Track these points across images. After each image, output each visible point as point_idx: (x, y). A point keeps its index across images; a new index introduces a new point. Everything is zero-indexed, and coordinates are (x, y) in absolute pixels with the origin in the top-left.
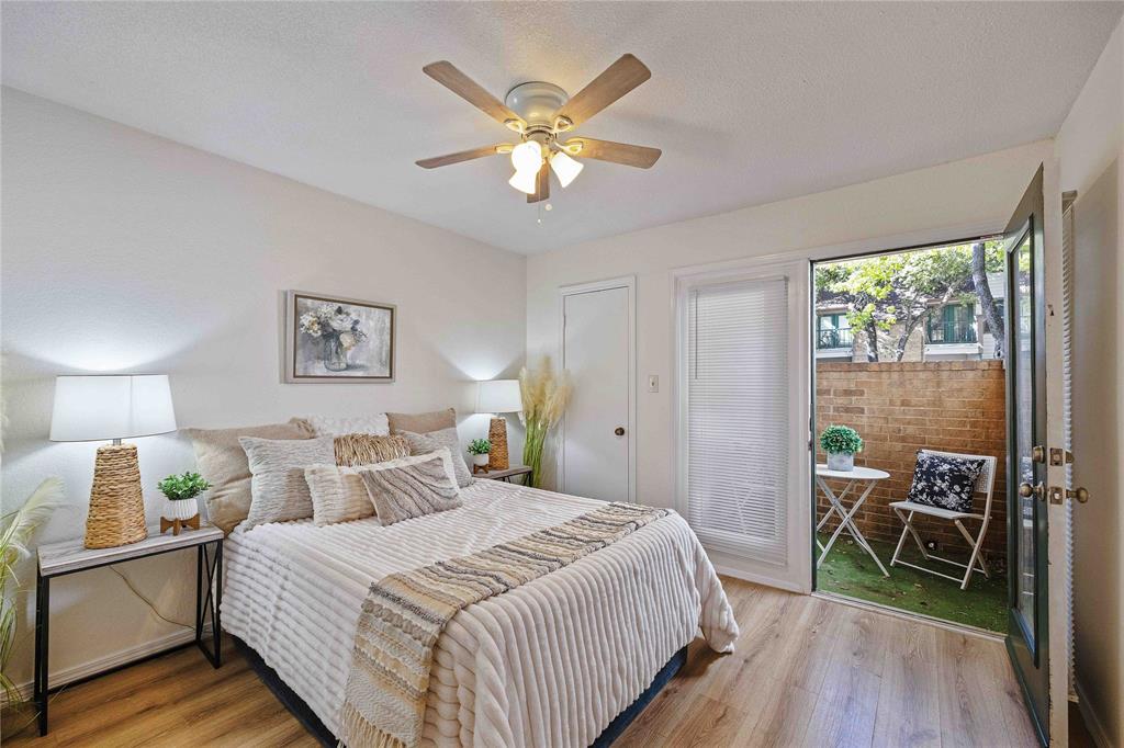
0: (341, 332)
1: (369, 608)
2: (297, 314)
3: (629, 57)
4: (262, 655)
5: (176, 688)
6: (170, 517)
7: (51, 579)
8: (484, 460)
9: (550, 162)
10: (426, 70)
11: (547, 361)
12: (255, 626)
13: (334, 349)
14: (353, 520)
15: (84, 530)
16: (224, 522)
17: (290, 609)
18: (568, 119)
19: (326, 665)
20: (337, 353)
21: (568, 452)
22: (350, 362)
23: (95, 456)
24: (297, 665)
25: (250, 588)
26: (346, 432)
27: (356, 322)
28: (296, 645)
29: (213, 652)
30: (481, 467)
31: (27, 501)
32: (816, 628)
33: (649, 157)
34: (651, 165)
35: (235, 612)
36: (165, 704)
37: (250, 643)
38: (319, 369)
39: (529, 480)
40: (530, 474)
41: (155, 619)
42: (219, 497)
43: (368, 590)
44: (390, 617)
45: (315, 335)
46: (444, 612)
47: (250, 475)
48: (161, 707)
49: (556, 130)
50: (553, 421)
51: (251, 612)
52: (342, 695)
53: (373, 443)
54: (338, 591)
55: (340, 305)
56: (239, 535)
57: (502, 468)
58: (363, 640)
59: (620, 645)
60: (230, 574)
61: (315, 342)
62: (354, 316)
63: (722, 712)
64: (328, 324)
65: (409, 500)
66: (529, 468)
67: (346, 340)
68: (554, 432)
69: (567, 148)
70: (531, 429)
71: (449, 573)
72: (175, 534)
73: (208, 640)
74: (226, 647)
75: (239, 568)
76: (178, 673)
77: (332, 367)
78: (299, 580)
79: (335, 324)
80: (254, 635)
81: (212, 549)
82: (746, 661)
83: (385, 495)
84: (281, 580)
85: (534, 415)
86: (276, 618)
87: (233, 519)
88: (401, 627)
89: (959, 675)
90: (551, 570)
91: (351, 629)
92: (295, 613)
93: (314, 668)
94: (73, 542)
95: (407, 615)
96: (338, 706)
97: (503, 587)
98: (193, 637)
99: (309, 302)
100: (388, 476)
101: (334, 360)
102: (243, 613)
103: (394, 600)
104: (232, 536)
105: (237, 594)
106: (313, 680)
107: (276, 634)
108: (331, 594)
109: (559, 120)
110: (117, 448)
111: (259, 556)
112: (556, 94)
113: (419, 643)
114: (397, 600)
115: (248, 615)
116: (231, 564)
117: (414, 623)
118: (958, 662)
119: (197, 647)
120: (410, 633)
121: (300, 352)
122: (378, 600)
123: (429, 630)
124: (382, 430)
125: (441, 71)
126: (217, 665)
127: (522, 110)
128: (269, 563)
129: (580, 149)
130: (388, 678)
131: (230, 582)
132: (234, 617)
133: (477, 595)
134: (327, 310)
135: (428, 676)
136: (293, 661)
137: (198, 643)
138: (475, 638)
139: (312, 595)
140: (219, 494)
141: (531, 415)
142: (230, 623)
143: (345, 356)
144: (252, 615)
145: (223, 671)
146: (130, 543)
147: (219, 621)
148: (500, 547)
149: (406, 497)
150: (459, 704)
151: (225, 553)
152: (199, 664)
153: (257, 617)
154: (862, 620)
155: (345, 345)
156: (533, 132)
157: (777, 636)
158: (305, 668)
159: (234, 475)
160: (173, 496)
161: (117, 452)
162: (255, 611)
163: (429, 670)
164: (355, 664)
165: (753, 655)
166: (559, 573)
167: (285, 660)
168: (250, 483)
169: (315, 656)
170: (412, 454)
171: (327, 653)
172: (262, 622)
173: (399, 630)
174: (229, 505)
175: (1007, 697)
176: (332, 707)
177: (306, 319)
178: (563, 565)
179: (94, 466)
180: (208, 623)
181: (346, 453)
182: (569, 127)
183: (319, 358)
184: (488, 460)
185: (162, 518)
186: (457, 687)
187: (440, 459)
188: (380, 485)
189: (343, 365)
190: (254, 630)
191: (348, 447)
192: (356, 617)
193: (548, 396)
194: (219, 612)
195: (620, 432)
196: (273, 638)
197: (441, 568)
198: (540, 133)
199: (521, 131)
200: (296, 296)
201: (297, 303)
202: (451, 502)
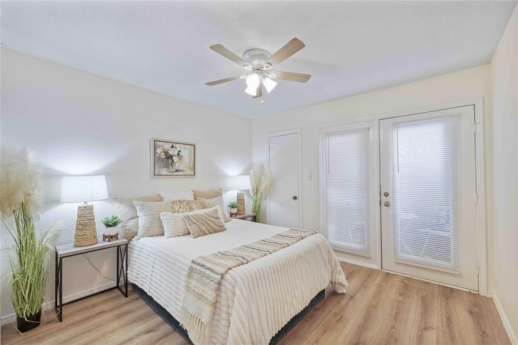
0: (173, 156)
1: (191, 270)
2: (155, 148)
3: (295, 39)
4: (146, 291)
5: (111, 305)
6: (107, 234)
7: (63, 259)
8: (235, 211)
9: (263, 82)
10: (211, 47)
11: (262, 166)
12: (143, 279)
13: (170, 163)
14: (181, 236)
15: (73, 240)
16: (128, 237)
17: (157, 271)
18: (270, 64)
19: (174, 294)
20: (172, 164)
21: (271, 207)
22: (177, 169)
23: (77, 209)
24: (162, 294)
25: (140, 264)
26: (176, 198)
27: (179, 151)
28: (160, 286)
29: (124, 291)
30: (233, 214)
31: (51, 227)
32: (383, 284)
33: (306, 78)
34: (307, 81)
35: (134, 274)
36: (107, 311)
37: (140, 286)
38: (164, 171)
39: (255, 219)
40: (255, 217)
41: (100, 277)
42: (125, 226)
43: (191, 263)
44: (200, 273)
45: (163, 157)
46: (222, 271)
47: (138, 217)
48: (105, 312)
49: (265, 69)
50: (265, 193)
51: (140, 273)
52: (181, 305)
53: (187, 203)
54: (178, 264)
55: (173, 144)
56: (134, 242)
57: (243, 214)
58: (189, 282)
59: (295, 287)
60: (131, 258)
61: (163, 160)
62: (179, 149)
63: (339, 318)
64: (168, 153)
65: (204, 227)
66: (254, 214)
67: (175, 159)
68: (265, 198)
69: (270, 76)
70: (255, 197)
71: (223, 256)
72: (109, 241)
73: (122, 286)
74: (130, 289)
75: (134, 255)
76: (111, 299)
77: (170, 171)
78: (161, 259)
79: (171, 152)
80: (142, 283)
81: (123, 248)
82: (351, 297)
83: (194, 225)
84: (153, 260)
85: (256, 192)
86: (152, 275)
87: (131, 236)
88: (205, 277)
89: (447, 304)
90: (265, 255)
91: (184, 278)
92: (160, 273)
93: (169, 295)
94: (69, 245)
95: (207, 272)
96: (179, 309)
97: (246, 261)
98: (115, 285)
99: (160, 143)
100: (195, 217)
101: (171, 168)
102: (137, 274)
103: (202, 266)
104: (131, 242)
105: (134, 266)
106: (168, 300)
107: (152, 282)
108: (175, 265)
109: (266, 65)
110: (86, 205)
111: (143, 250)
112: (264, 53)
113: (213, 283)
114: (203, 266)
115: (139, 275)
116: (131, 254)
117: (210, 275)
118: (447, 299)
119: (117, 289)
120: (209, 279)
121: (156, 164)
122: (195, 266)
123: (217, 277)
124: (191, 198)
125: (217, 48)
126: (126, 296)
127: (250, 61)
128: (148, 253)
129: (275, 76)
130: (200, 297)
131: (131, 262)
132: (133, 276)
133: (236, 264)
134: (167, 146)
135: (216, 296)
136: (159, 292)
137: (117, 287)
138: (235, 280)
139: (167, 265)
140: (125, 225)
141: (255, 191)
142: (131, 279)
143: (175, 166)
144: (141, 275)
145: (129, 299)
146: (92, 245)
147: (127, 278)
148: (244, 246)
149: (203, 226)
150: (229, 307)
151: (129, 250)
152: (118, 296)
153: (143, 276)
154: (404, 281)
155: (175, 161)
156: (255, 70)
157: (365, 287)
158: (165, 295)
159: (131, 217)
160: (108, 225)
161: (86, 207)
162: (142, 273)
163: (217, 293)
164: (187, 291)
165: (354, 295)
166: (269, 256)
167: (156, 292)
168: (138, 220)
169: (168, 290)
170: (204, 208)
171: (174, 288)
172: (145, 277)
173: (204, 278)
174: (130, 230)
175: (468, 314)
176: (177, 310)
177: (159, 151)
178: (270, 253)
179: (77, 213)
180: (122, 280)
181: (177, 207)
182: (271, 67)
183: (164, 167)
184: (237, 211)
185: (104, 235)
186: (228, 300)
187: (216, 210)
188: (192, 221)
189: (174, 170)
190: (142, 281)
191: (178, 205)
192: (186, 273)
193: (262, 182)
194: (127, 274)
195: (295, 198)
196: (151, 284)
197: (220, 254)
198: (258, 70)
199: (250, 70)
200: (155, 141)
201: (156, 143)
202: (222, 228)
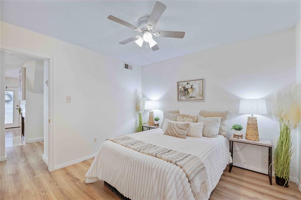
0: (188, 89)
2: (178, 86)
20: (187, 94)
22: (191, 96)
27: (192, 85)
38: (184, 98)
45: (182, 90)
55: (188, 82)
61: (182, 92)
64: (185, 87)
67: (190, 90)
77: (186, 97)
79: (187, 87)
99: (181, 83)
101: (187, 96)
110: (151, 111)
121: (179, 95)
134: (185, 84)
143: (189, 95)
155: (189, 92)
177: (180, 87)
183: (183, 96)
189: (189, 97)
200: (178, 82)
201: (178, 84)
